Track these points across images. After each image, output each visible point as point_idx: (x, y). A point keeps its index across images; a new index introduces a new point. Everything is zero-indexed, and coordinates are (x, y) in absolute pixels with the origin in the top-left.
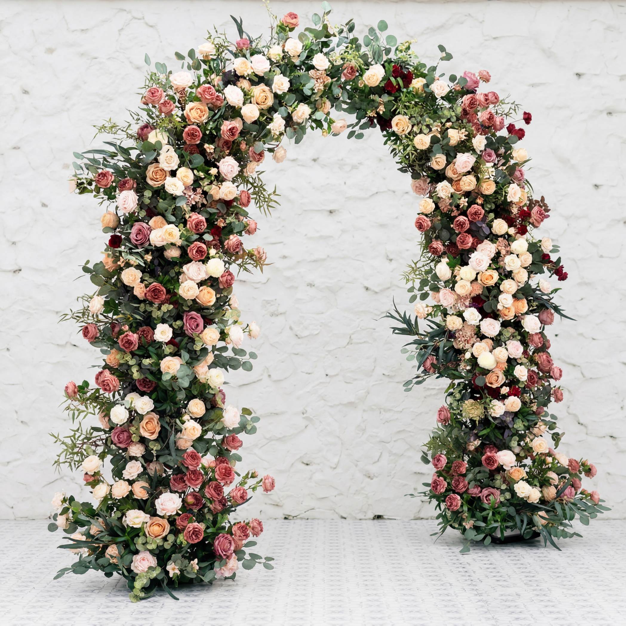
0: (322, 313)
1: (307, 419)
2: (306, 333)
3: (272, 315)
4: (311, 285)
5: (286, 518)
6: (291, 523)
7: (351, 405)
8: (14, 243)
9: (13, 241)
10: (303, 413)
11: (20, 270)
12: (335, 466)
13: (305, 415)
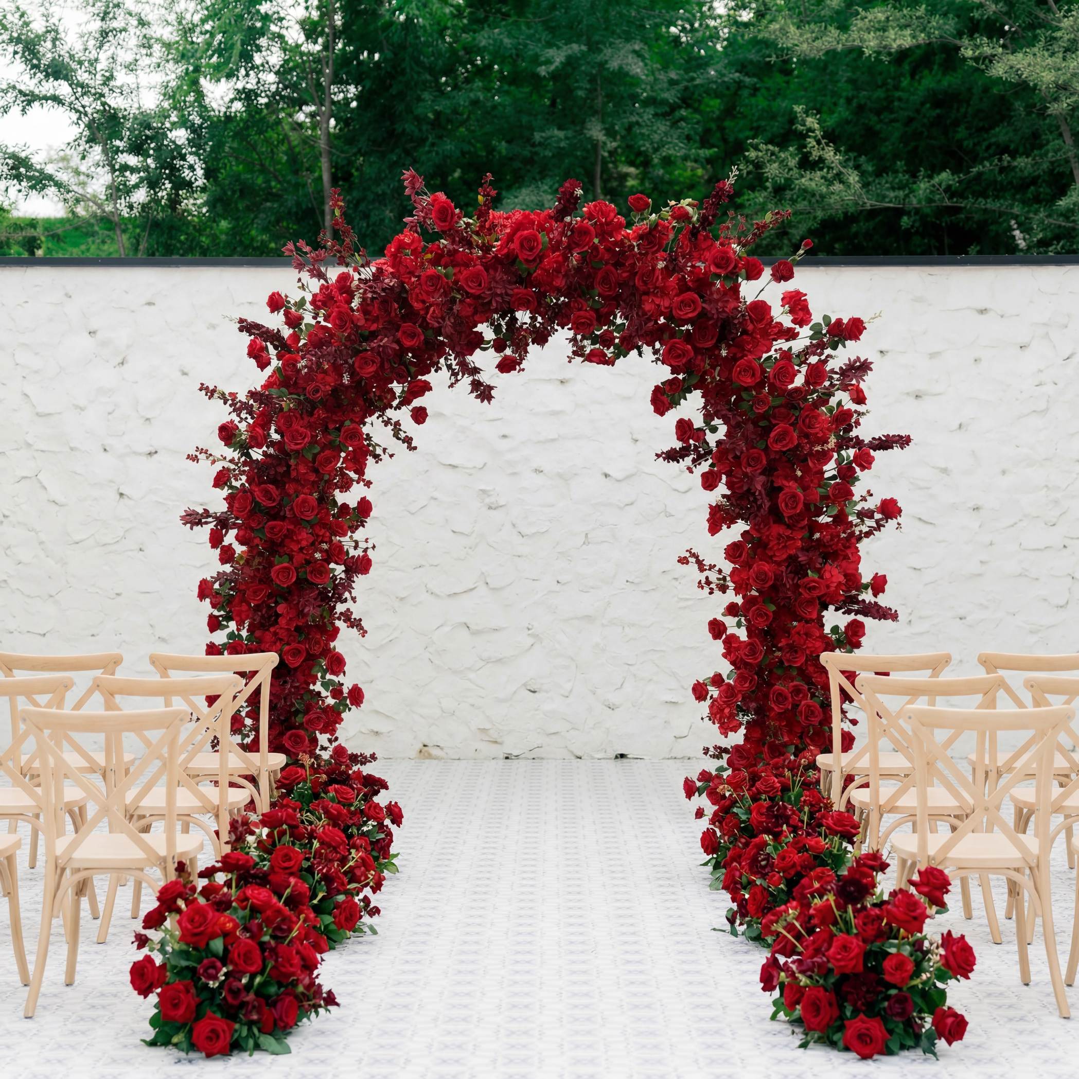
0: (553, 506)
1: (535, 636)
2: (533, 530)
3: (490, 508)
4: (538, 471)
5: (507, 758)
6: (514, 763)
7: (588, 618)
8: (148, 419)
9: (148, 416)
10: (529, 629)
11: (156, 452)
12: (567, 694)
13: (530, 632)
